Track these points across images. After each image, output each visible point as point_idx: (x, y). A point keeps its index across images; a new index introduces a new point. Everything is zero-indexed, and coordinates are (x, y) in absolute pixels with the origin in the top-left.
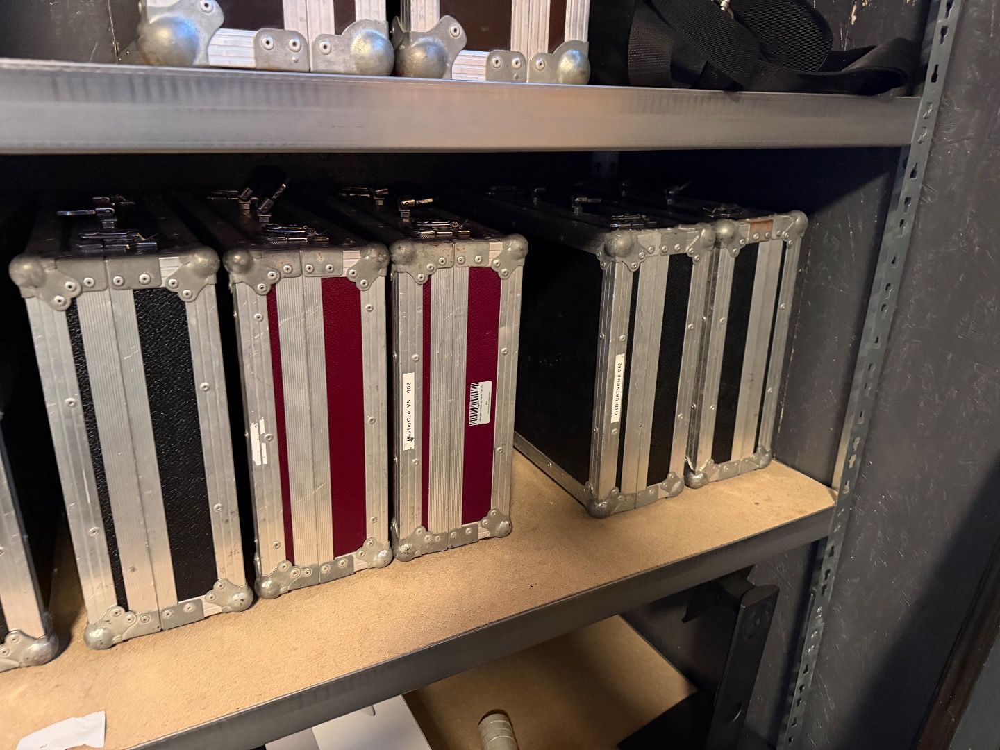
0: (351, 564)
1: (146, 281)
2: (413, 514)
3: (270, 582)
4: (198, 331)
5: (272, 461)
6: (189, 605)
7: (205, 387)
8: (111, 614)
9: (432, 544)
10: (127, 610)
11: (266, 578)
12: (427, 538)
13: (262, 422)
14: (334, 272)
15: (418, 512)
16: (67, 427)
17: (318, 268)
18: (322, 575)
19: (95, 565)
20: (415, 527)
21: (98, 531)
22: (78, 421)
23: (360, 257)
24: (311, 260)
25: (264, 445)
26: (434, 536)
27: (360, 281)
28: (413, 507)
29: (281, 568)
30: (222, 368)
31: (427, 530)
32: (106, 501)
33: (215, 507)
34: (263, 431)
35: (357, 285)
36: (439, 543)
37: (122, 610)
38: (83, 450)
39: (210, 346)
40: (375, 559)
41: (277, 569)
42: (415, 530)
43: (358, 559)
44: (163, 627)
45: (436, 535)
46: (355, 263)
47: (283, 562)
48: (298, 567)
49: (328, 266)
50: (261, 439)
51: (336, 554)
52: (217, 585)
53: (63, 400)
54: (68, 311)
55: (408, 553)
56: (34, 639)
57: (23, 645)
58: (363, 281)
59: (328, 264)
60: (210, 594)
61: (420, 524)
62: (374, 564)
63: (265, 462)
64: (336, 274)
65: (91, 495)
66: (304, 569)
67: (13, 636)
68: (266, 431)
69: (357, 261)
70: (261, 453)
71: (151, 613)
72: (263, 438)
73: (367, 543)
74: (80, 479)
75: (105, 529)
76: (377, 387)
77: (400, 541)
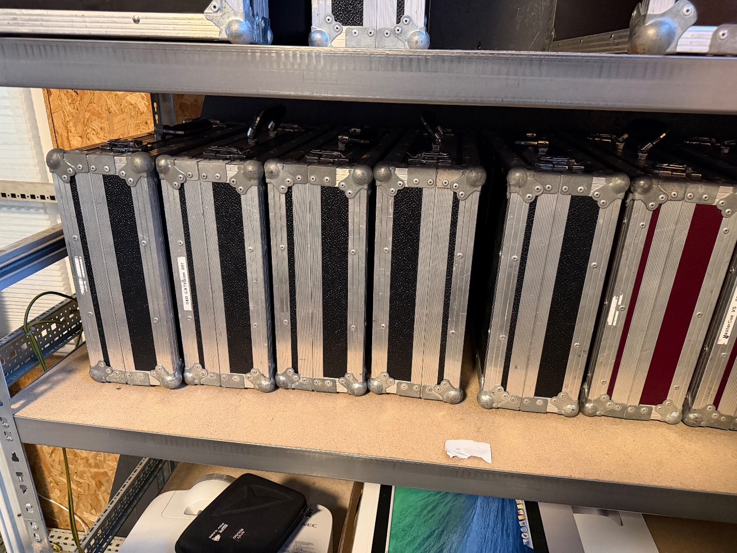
0: (650, 413)
1: (582, 191)
2: (709, 393)
3: (592, 405)
4: (602, 228)
5: (619, 325)
6: (540, 401)
7: (594, 265)
8: (496, 390)
9: (718, 421)
10: (505, 390)
11: (590, 401)
12: (715, 415)
13: (621, 297)
14: (708, 201)
15: (713, 394)
16: (508, 272)
17: (697, 196)
18: (627, 412)
19: (497, 357)
20: (708, 404)
21: (505, 338)
22: (515, 270)
23: (732, 192)
24: (693, 190)
25: (617, 313)
26: (721, 415)
27: (726, 209)
28: (711, 389)
29: (602, 399)
30: (609, 255)
31: (716, 409)
32: (514, 321)
33: (575, 344)
34: (620, 303)
35: (722, 213)
36: (723, 422)
37: (503, 389)
38: (512, 288)
39: (606, 240)
40: (668, 416)
41: (599, 398)
42: (708, 406)
43: (656, 411)
44: (521, 409)
45: (723, 415)
46: (726, 196)
47: (604, 395)
48: (613, 401)
49: (705, 196)
50: (617, 308)
51: (641, 402)
52: (561, 395)
53: (511, 256)
54: (531, 204)
55: (696, 421)
56: (454, 388)
57: (448, 390)
58: (727, 210)
59: (705, 194)
60: (554, 399)
61: (712, 403)
62: (667, 420)
63: (614, 324)
64: (709, 202)
65: (507, 317)
66: (616, 404)
67: (444, 382)
68: (622, 304)
69: (728, 194)
70: (613, 317)
71: (517, 397)
72: (618, 308)
73: (667, 402)
74: (505, 305)
75: (509, 338)
76: (712, 291)
77: (691, 410)
